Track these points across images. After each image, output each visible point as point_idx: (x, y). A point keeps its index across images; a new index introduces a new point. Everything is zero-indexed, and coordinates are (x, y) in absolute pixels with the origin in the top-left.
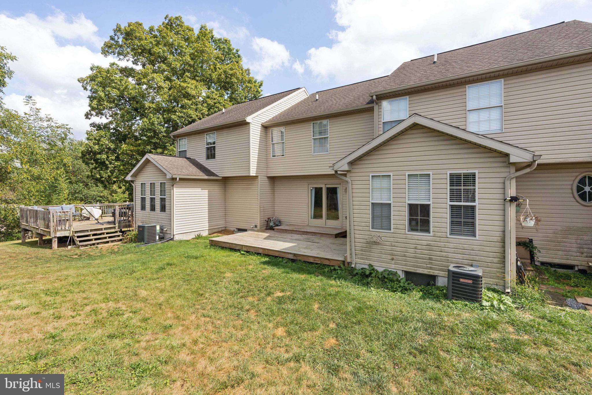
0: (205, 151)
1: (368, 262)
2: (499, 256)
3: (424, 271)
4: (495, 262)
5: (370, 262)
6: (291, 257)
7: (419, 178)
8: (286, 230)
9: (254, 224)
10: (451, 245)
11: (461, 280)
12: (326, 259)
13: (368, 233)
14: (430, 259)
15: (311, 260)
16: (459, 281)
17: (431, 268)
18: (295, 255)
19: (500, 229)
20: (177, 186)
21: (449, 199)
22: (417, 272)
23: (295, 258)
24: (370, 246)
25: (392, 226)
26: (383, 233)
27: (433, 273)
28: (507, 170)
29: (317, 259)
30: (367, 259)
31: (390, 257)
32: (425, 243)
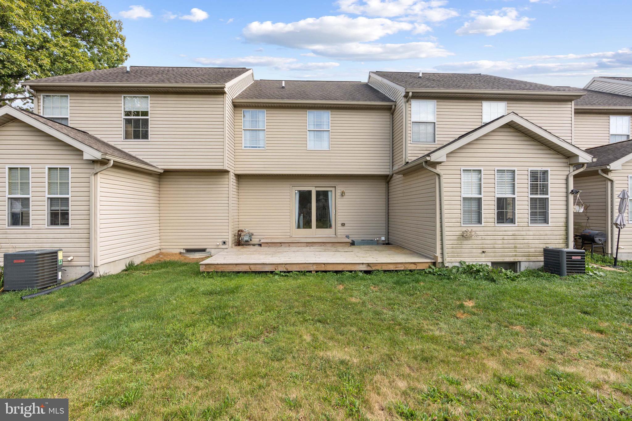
0: (122, 124)
1: (459, 259)
2: (563, 238)
3: (510, 259)
4: (561, 243)
5: (461, 258)
6: (364, 268)
7: (506, 173)
8: (281, 243)
9: (221, 240)
10: (531, 233)
11: (573, 258)
12: (412, 263)
13: (459, 229)
14: (515, 247)
15: (392, 268)
16: (571, 258)
17: (516, 256)
18: (368, 265)
19: (564, 216)
20: (102, 176)
21: (529, 193)
22: (505, 261)
23: (369, 269)
24: (461, 242)
25: (483, 219)
26: (475, 228)
27: (518, 259)
28: (568, 169)
29: (400, 266)
30: (458, 257)
31: (481, 251)
32: (511, 233)
